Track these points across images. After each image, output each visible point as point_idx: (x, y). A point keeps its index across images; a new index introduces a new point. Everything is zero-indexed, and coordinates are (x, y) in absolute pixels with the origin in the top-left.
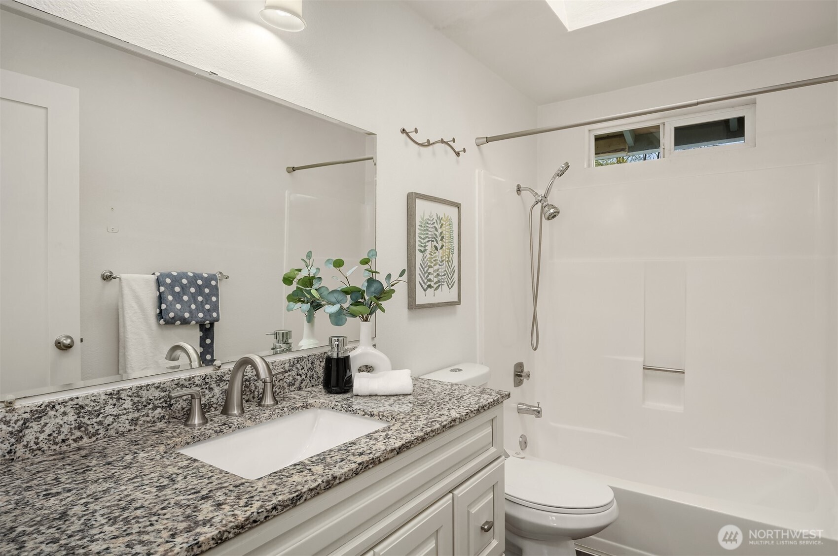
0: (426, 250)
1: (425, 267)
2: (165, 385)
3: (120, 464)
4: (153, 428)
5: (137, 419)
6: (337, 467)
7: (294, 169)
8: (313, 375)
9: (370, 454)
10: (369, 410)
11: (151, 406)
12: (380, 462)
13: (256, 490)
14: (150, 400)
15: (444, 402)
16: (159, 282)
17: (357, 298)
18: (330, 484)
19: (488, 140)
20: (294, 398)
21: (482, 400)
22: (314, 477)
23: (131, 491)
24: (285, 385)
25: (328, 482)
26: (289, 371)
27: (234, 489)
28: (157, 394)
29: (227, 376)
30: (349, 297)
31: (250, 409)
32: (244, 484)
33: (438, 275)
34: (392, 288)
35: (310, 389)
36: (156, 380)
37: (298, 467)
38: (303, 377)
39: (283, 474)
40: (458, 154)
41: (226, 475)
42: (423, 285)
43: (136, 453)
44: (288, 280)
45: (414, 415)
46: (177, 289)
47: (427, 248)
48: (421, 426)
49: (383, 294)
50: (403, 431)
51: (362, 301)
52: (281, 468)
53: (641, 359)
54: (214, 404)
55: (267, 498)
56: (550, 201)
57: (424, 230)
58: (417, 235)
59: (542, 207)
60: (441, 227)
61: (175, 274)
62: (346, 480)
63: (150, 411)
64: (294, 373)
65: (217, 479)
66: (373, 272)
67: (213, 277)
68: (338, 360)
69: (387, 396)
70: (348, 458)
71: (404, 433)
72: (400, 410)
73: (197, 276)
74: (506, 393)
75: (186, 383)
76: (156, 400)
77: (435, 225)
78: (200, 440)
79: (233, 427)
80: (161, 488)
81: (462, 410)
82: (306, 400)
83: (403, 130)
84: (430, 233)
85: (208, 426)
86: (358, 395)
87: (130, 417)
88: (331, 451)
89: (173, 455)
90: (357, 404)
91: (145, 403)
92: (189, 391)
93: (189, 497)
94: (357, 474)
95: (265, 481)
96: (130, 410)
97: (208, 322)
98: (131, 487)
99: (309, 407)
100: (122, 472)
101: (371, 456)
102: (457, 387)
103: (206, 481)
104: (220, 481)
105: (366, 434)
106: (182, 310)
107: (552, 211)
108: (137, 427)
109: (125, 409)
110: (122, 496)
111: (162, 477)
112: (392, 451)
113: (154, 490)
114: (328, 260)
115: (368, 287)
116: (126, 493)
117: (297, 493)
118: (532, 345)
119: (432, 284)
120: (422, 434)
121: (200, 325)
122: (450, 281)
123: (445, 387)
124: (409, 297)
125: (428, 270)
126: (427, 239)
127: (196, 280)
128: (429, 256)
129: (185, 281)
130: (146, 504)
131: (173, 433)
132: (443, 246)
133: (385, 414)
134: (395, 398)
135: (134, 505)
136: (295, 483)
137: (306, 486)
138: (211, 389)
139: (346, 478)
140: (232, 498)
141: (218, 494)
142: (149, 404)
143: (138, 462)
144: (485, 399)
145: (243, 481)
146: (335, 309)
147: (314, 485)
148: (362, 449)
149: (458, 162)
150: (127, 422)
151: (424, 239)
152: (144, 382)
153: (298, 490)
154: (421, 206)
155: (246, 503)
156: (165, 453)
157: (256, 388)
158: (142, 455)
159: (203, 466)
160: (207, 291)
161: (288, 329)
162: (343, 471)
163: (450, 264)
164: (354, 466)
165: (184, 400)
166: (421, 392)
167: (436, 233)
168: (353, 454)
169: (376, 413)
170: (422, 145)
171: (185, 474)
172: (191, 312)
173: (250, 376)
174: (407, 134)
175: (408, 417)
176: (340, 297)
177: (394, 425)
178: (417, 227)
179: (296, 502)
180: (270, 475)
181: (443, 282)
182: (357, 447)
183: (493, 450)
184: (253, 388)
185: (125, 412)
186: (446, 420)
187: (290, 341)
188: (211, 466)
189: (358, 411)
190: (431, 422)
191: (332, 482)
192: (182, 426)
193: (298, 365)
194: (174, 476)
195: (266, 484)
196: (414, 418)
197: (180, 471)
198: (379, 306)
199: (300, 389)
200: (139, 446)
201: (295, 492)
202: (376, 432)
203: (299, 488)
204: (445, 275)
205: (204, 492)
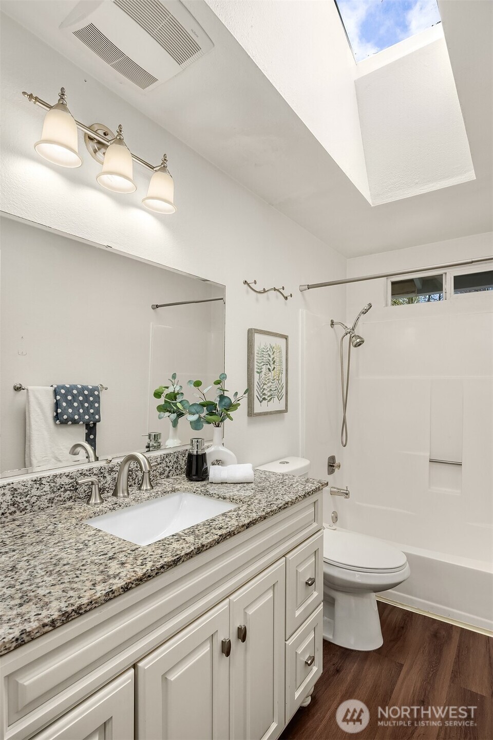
0: (261, 372)
1: (261, 385)
2: (73, 474)
3: (46, 532)
4: (64, 506)
5: (53, 499)
6: (204, 538)
7: (157, 306)
8: (177, 466)
9: (227, 528)
10: (222, 494)
11: (63, 490)
12: (234, 534)
13: (147, 553)
14: (62, 485)
15: (278, 489)
16: (56, 392)
17: (211, 410)
18: (200, 550)
19: (309, 287)
20: (165, 484)
21: (307, 488)
22: (188, 545)
23: (58, 552)
24: (158, 474)
25: (198, 549)
26: (160, 463)
27: (131, 552)
28: (67, 480)
29: (116, 467)
30: (205, 408)
31: (133, 492)
32: (138, 549)
33: (271, 390)
34: (238, 402)
35: (175, 477)
36: (67, 470)
37: (175, 537)
38: (171, 468)
39: (165, 542)
40: (286, 298)
41: (124, 542)
42: (259, 398)
43: (55, 524)
44: (157, 395)
45: (257, 499)
46: (70, 398)
47: (262, 370)
48: (263, 507)
49: (230, 406)
50: (250, 511)
51: (215, 411)
52: (163, 538)
53: (428, 454)
54: (106, 488)
55: (156, 559)
56: (356, 332)
57: (261, 357)
58: (255, 360)
59: (350, 337)
60: (273, 354)
61: (68, 386)
62: (211, 547)
63: (62, 493)
64: (163, 465)
65: (118, 545)
66: (224, 391)
67: (96, 389)
68: (197, 456)
69: (234, 483)
70: (211, 531)
71: (251, 513)
72: (246, 494)
73: (84, 388)
74: (325, 482)
75: (87, 473)
76: (67, 485)
77: (269, 352)
78: (99, 515)
79: (122, 505)
80: (79, 550)
81: (293, 495)
82: (174, 486)
83: (245, 282)
84: (265, 359)
85: (104, 504)
86: (212, 483)
87: (48, 498)
88: (198, 525)
89: (83, 526)
90: (212, 489)
91: (58, 487)
92: (89, 479)
93: (99, 557)
94: (218, 543)
95: (153, 547)
96: (48, 493)
97: (92, 422)
98: (57, 549)
99: (176, 491)
100: (49, 538)
101: (228, 530)
102: (287, 477)
103: (110, 546)
104: (120, 547)
105: (222, 513)
106: (73, 414)
107: (358, 340)
108: (53, 505)
109: (45, 492)
110: (52, 555)
111: (78, 542)
112: (243, 526)
113: (74, 552)
114: (190, 381)
115: (220, 401)
116: (54, 553)
117: (177, 557)
118: (342, 443)
119: (266, 397)
120: (264, 513)
121: (86, 424)
122: (280, 395)
123: (278, 477)
124: (248, 407)
125: (263, 386)
126: (263, 364)
127: (84, 391)
128: (264, 376)
129: (75, 392)
130: (70, 562)
131: (80, 509)
132: (274, 368)
133: (234, 498)
134: (241, 485)
135: (62, 562)
136: (175, 549)
137: (183, 552)
138: (104, 477)
139: (211, 546)
140: (131, 559)
141: (120, 556)
142: (62, 488)
143: (58, 531)
144: (310, 487)
145: (137, 547)
146: (194, 418)
147: (189, 551)
148: (220, 525)
149: (286, 304)
150: (46, 500)
151: (260, 363)
152: (58, 472)
153: (178, 554)
154: (259, 339)
155: (142, 563)
156: (77, 524)
157: (136, 477)
158: (60, 525)
159: (106, 535)
160: (91, 399)
161: (158, 431)
162: (209, 541)
163: (280, 382)
164: (216, 537)
165: (86, 485)
166: (260, 480)
167: (269, 358)
168: (215, 528)
169: (227, 497)
170: (260, 292)
171: (94, 540)
172: (79, 414)
173: (132, 467)
174: (248, 284)
175: (252, 500)
176: (199, 409)
177: (242, 506)
178: (256, 354)
179: (177, 563)
180: (156, 543)
181: (275, 395)
182: (217, 523)
183: (315, 525)
184: (135, 477)
185: (45, 493)
186: (281, 503)
187: (159, 441)
188: (111, 535)
189: (214, 495)
190: (270, 505)
191: (201, 549)
192: (85, 505)
193: (167, 460)
194: (86, 542)
195: (154, 549)
196: (256, 501)
197: (90, 538)
198: (228, 416)
199: (168, 477)
200: (57, 519)
201: (176, 555)
202: (230, 511)
203: (178, 552)
204: (275, 390)
205: (110, 554)
